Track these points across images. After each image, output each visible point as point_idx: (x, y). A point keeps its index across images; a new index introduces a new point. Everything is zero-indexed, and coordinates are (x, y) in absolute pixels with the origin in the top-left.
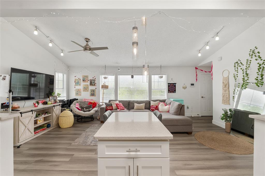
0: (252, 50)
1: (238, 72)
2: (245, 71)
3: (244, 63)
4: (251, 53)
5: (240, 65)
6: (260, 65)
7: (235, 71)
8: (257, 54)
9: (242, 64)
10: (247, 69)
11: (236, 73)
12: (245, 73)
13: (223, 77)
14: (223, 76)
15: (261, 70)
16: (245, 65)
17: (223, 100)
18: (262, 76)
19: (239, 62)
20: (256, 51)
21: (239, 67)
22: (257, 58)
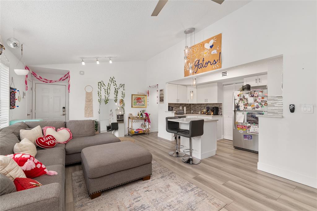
0: (111, 78)
1: (101, 90)
2: (106, 90)
3: (106, 85)
4: (111, 80)
5: (103, 85)
6: (116, 89)
7: (99, 89)
8: (114, 82)
9: (104, 85)
10: (109, 90)
11: (99, 90)
12: (106, 92)
13: (87, 92)
14: (85, 90)
15: (116, 92)
16: (107, 86)
17: (86, 113)
18: (117, 96)
19: (102, 83)
20: (114, 80)
21: (102, 87)
22: (115, 84)
